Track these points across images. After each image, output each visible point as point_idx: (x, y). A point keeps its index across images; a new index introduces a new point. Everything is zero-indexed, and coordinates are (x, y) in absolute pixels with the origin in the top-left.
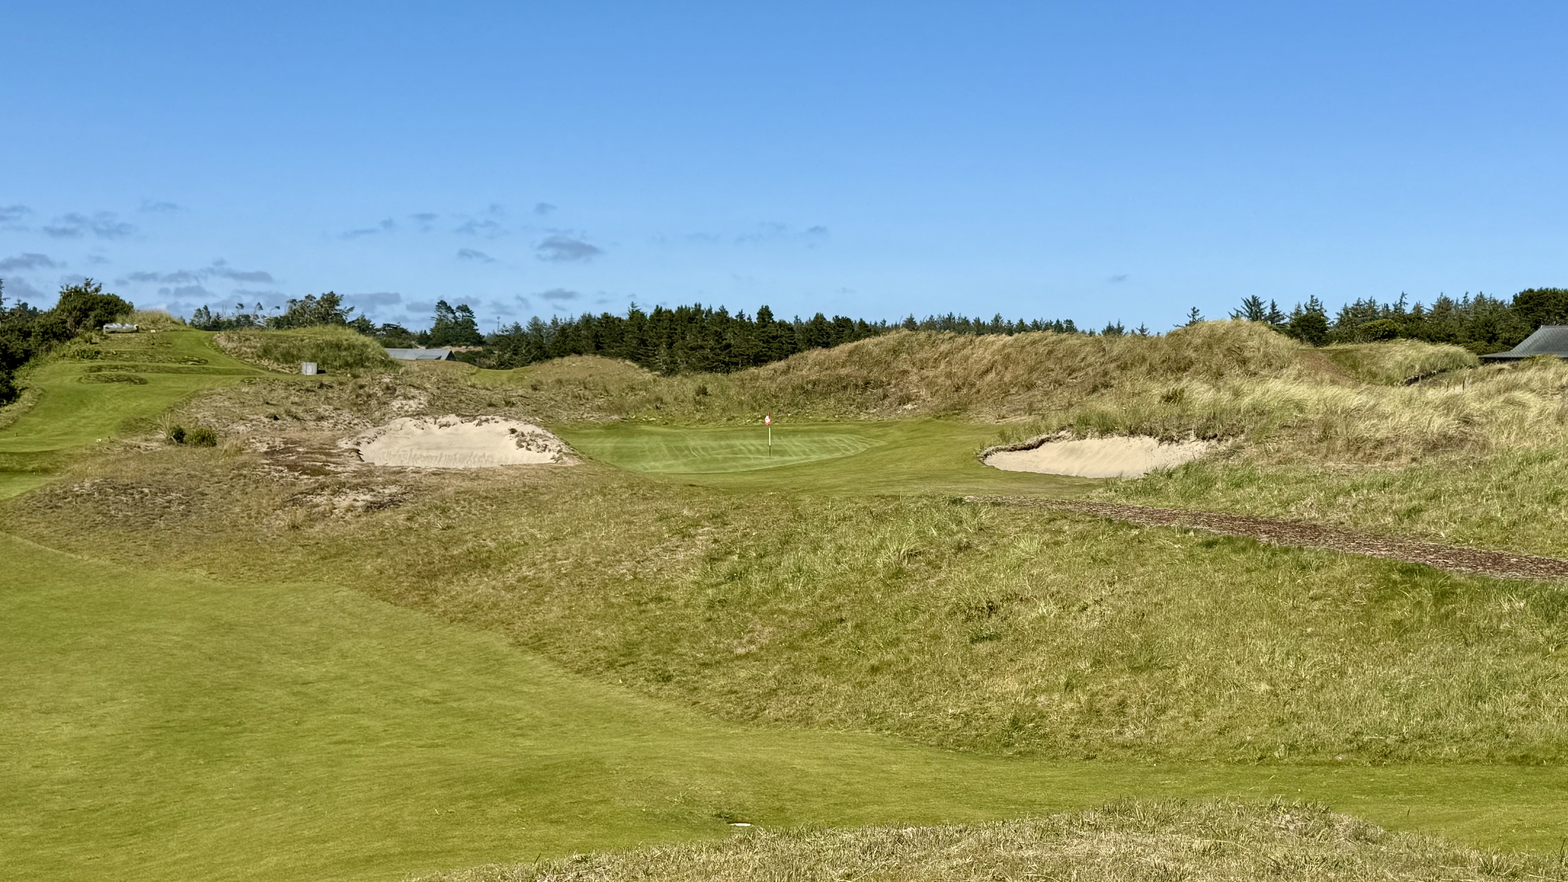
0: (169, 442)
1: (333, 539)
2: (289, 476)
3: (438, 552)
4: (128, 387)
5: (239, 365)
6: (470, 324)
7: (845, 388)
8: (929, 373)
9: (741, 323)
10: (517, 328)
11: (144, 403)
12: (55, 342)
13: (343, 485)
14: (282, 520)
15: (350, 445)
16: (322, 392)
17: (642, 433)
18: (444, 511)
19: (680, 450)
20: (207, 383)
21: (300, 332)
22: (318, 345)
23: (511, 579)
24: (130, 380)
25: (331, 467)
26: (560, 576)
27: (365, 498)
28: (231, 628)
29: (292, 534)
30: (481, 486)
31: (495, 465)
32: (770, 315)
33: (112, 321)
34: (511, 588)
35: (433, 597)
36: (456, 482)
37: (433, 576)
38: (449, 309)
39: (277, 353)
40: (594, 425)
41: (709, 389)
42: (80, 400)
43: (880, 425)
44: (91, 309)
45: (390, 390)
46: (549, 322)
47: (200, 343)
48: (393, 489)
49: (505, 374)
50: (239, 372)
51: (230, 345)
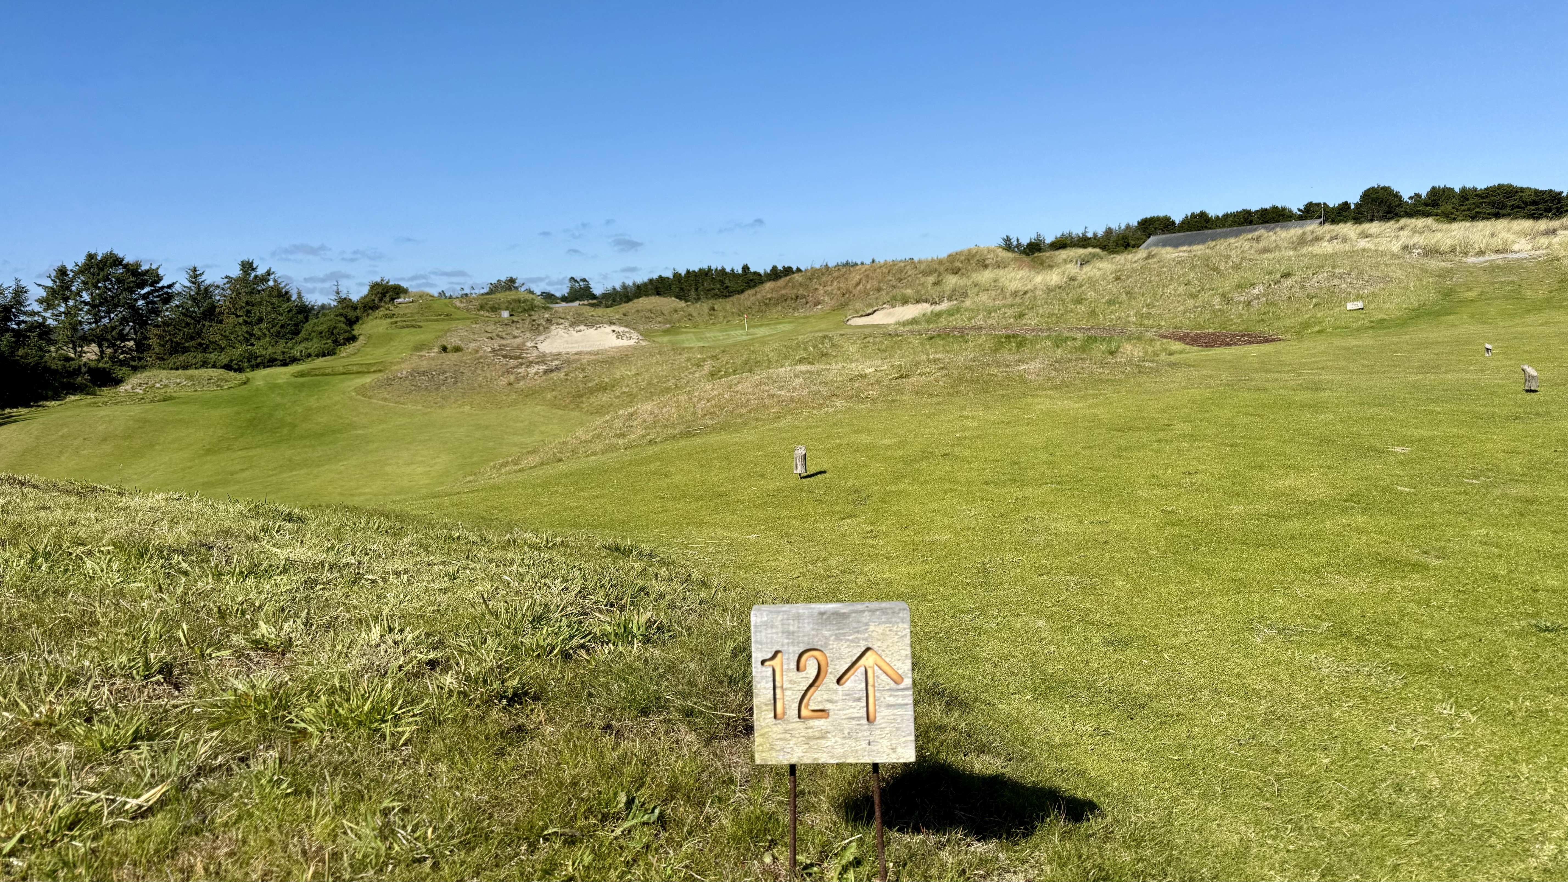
0: (441, 353)
1: (529, 388)
2: (504, 361)
3: (581, 386)
4: (413, 330)
5: (468, 315)
6: (588, 288)
7: (786, 300)
8: (829, 288)
9: (733, 275)
10: (614, 289)
11: (423, 337)
12: (370, 311)
13: (531, 362)
14: (504, 381)
15: (533, 344)
16: (514, 325)
17: (682, 333)
18: (583, 370)
19: (702, 338)
20: (454, 325)
21: (498, 295)
22: (509, 302)
23: (618, 393)
24: (413, 326)
25: (525, 355)
26: (641, 390)
27: (543, 368)
28: (487, 427)
29: (509, 388)
30: (599, 357)
31: (607, 347)
32: (748, 268)
33: (399, 298)
34: (617, 397)
35: (581, 405)
36: (587, 357)
37: (580, 396)
38: (576, 281)
39: (487, 307)
40: (658, 331)
41: (716, 307)
42: (388, 338)
43: (806, 317)
44: (387, 292)
45: (549, 321)
46: (631, 284)
47: (446, 305)
48: (557, 362)
49: (608, 310)
50: (469, 319)
51: (462, 305)
